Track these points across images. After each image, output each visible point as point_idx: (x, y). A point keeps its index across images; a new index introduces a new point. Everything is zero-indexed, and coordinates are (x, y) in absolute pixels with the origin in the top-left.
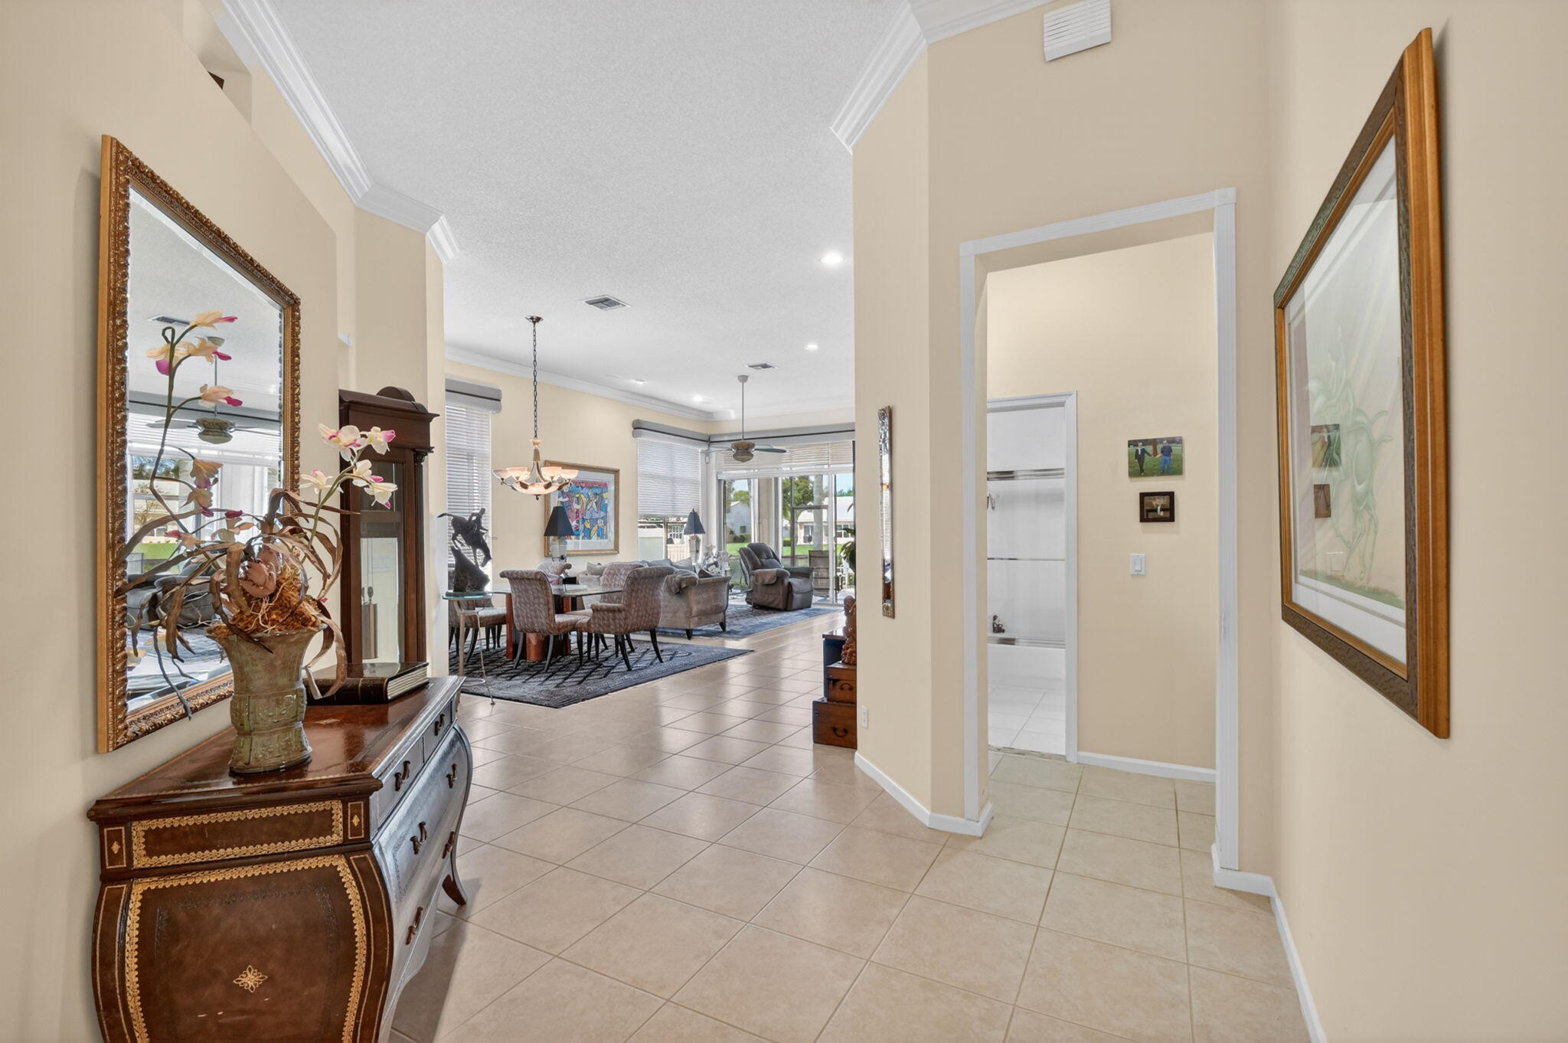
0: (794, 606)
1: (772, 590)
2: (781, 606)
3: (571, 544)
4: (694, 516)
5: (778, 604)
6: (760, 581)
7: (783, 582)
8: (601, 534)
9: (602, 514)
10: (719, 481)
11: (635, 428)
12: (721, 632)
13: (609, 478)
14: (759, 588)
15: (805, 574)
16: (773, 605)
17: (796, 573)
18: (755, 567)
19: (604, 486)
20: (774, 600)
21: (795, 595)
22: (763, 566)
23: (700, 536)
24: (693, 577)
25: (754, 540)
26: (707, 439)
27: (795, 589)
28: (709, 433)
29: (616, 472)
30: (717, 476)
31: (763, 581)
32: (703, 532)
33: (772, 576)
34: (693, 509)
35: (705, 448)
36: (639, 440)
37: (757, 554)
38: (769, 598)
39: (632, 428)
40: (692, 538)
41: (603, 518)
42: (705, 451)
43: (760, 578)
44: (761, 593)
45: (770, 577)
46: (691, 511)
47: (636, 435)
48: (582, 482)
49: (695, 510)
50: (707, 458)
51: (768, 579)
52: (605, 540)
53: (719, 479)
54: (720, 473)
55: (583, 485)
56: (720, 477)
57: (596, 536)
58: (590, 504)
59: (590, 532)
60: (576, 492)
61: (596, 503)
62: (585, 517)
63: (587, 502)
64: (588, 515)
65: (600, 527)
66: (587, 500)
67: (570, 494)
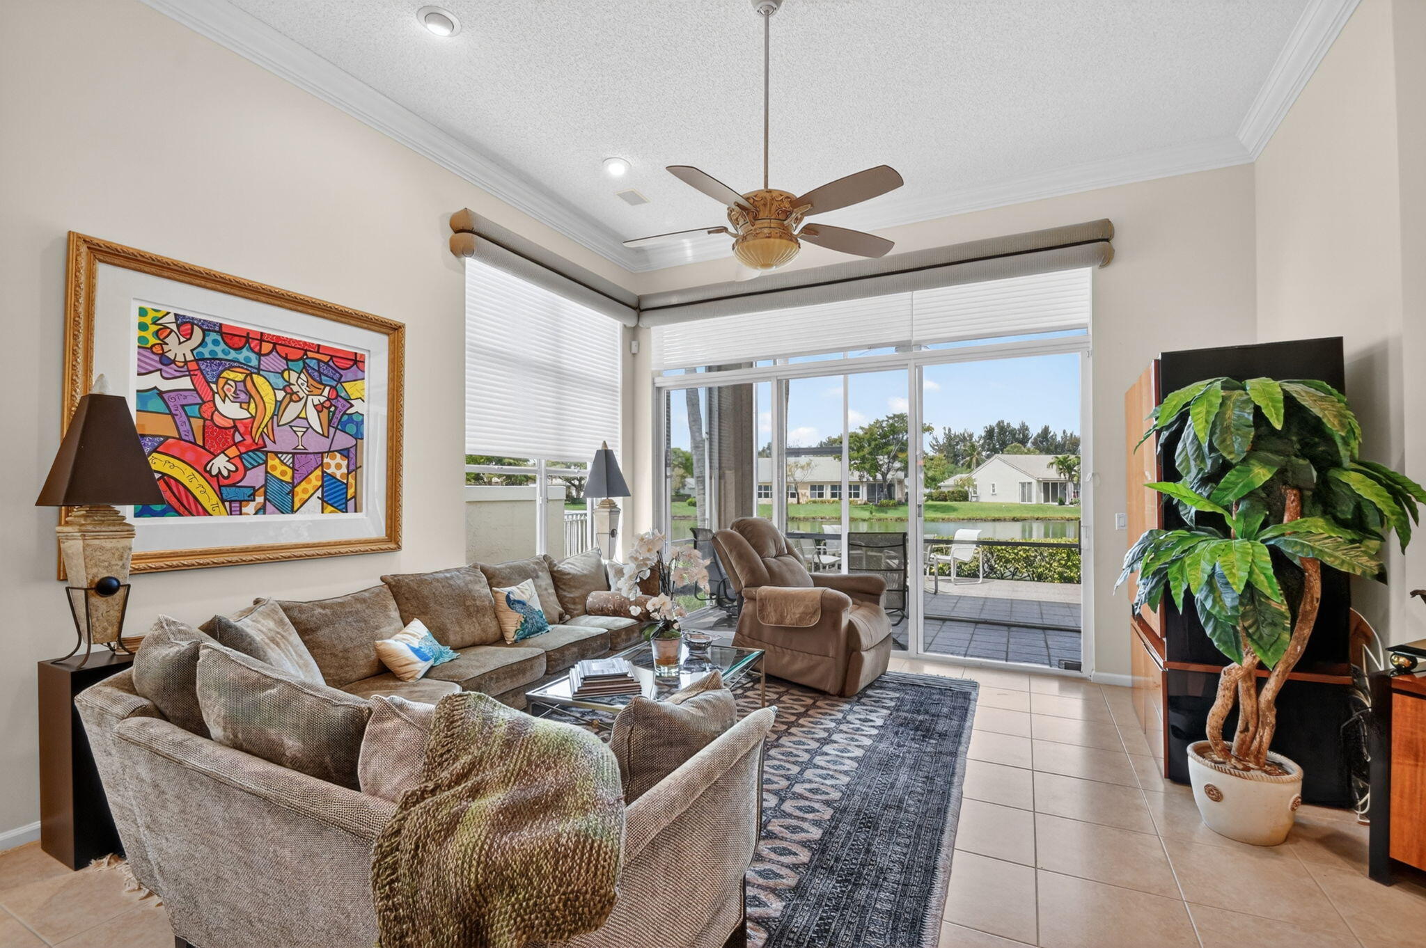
2: (830, 685)
4: (606, 457)
5: (821, 679)
6: (773, 618)
7: (837, 622)
8: (342, 496)
9: (343, 440)
10: (659, 389)
11: (457, 231)
13: (373, 346)
14: (768, 634)
15: (870, 594)
16: (808, 681)
18: (756, 579)
19: (352, 363)
20: (811, 669)
21: (866, 657)
22: (775, 578)
23: (619, 501)
26: (633, 302)
27: (867, 641)
28: (639, 293)
29: (393, 330)
30: (653, 379)
31: (782, 618)
32: (625, 493)
33: (806, 607)
34: (605, 444)
35: (631, 323)
36: (469, 261)
37: (754, 547)
38: (799, 665)
39: (450, 233)
40: (602, 505)
41: (345, 453)
42: (631, 328)
43: (770, 609)
44: (771, 647)
45: (801, 609)
46: (600, 447)
47: (458, 250)
48: (262, 338)
49: (610, 448)
50: (634, 343)
51: (794, 614)
52: (350, 515)
53: (657, 385)
54: (659, 374)
55: (266, 347)
56: (660, 382)
57: (315, 503)
58: (292, 411)
59: (292, 492)
60: (232, 365)
61: (319, 408)
62: (270, 446)
63: (278, 403)
64: (285, 440)
65: (333, 477)
66: (280, 395)
67: (199, 366)
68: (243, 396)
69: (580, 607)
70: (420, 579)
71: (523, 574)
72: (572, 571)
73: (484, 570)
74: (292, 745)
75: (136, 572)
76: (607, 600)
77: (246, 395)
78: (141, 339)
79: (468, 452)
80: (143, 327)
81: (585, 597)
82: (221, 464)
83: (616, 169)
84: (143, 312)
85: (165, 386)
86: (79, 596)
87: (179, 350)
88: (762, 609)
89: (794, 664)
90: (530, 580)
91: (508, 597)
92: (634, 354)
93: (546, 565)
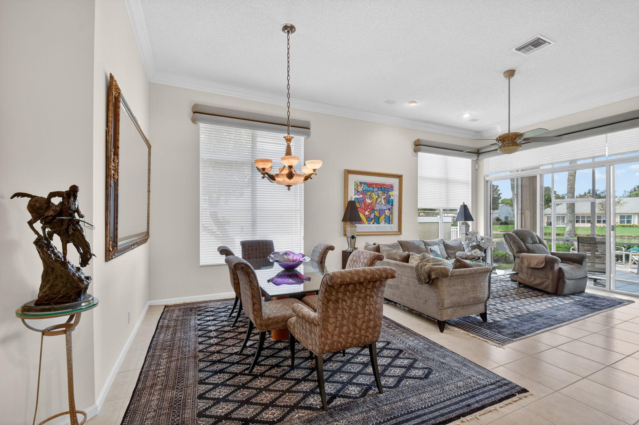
0: (566, 291)
1: (541, 274)
2: (549, 290)
3: (360, 227)
4: (465, 207)
5: (547, 287)
6: (526, 264)
7: (552, 268)
8: (389, 220)
10: (487, 181)
11: (416, 146)
12: (480, 324)
13: (395, 182)
14: (525, 270)
15: (578, 261)
16: (540, 287)
17: (566, 259)
18: (521, 251)
19: (391, 187)
20: (542, 283)
21: (567, 281)
22: (529, 251)
23: (470, 223)
24: (445, 269)
25: (517, 226)
26: (476, 151)
27: (566, 275)
28: (478, 148)
29: (400, 177)
30: (484, 178)
31: (530, 264)
32: (472, 220)
33: (540, 260)
34: (464, 203)
35: (475, 158)
36: (419, 153)
37: (521, 239)
38: (537, 281)
39: (414, 146)
40: (463, 224)
41: (389, 209)
42: (475, 160)
43: (525, 261)
44: (526, 275)
45: (537, 261)
46: (462, 204)
47: (416, 151)
48: (374, 184)
49: (466, 204)
50: (477, 165)
51: (534, 263)
52: (390, 225)
53: (486, 180)
54: (488, 176)
55: (374, 186)
56: (487, 179)
57: (383, 222)
58: (379, 200)
59: (379, 219)
60: (368, 191)
61: (384, 199)
62: (375, 209)
63: (377, 198)
64: (378, 207)
65: (387, 215)
66: (377, 196)
67: (364, 193)
68: (370, 198)
69: (453, 256)
70: (406, 242)
71: (435, 244)
72: (451, 245)
73: (423, 242)
74: (398, 258)
75: (357, 235)
76: (463, 254)
77: (371, 198)
78: (355, 188)
79: (418, 208)
80: (355, 185)
81: (455, 253)
82: (367, 213)
83: (466, 116)
84: (355, 183)
85: (358, 197)
86: (349, 239)
87: (360, 189)
88: (522, 261)
89: (536, 281)
90: (437, 246)
91: (430, 249)
92: (477, 169)
93: (442, 242)
